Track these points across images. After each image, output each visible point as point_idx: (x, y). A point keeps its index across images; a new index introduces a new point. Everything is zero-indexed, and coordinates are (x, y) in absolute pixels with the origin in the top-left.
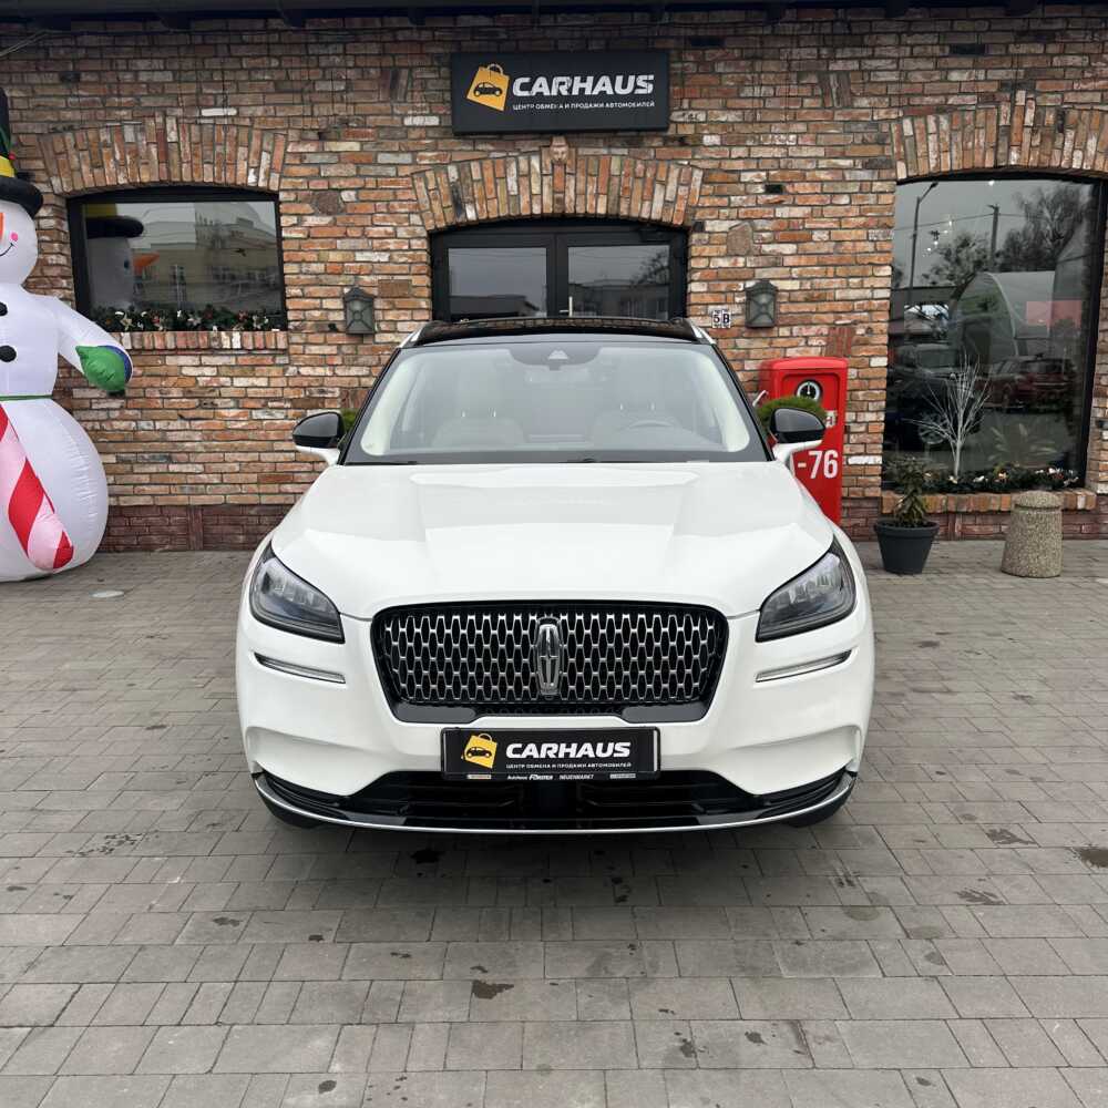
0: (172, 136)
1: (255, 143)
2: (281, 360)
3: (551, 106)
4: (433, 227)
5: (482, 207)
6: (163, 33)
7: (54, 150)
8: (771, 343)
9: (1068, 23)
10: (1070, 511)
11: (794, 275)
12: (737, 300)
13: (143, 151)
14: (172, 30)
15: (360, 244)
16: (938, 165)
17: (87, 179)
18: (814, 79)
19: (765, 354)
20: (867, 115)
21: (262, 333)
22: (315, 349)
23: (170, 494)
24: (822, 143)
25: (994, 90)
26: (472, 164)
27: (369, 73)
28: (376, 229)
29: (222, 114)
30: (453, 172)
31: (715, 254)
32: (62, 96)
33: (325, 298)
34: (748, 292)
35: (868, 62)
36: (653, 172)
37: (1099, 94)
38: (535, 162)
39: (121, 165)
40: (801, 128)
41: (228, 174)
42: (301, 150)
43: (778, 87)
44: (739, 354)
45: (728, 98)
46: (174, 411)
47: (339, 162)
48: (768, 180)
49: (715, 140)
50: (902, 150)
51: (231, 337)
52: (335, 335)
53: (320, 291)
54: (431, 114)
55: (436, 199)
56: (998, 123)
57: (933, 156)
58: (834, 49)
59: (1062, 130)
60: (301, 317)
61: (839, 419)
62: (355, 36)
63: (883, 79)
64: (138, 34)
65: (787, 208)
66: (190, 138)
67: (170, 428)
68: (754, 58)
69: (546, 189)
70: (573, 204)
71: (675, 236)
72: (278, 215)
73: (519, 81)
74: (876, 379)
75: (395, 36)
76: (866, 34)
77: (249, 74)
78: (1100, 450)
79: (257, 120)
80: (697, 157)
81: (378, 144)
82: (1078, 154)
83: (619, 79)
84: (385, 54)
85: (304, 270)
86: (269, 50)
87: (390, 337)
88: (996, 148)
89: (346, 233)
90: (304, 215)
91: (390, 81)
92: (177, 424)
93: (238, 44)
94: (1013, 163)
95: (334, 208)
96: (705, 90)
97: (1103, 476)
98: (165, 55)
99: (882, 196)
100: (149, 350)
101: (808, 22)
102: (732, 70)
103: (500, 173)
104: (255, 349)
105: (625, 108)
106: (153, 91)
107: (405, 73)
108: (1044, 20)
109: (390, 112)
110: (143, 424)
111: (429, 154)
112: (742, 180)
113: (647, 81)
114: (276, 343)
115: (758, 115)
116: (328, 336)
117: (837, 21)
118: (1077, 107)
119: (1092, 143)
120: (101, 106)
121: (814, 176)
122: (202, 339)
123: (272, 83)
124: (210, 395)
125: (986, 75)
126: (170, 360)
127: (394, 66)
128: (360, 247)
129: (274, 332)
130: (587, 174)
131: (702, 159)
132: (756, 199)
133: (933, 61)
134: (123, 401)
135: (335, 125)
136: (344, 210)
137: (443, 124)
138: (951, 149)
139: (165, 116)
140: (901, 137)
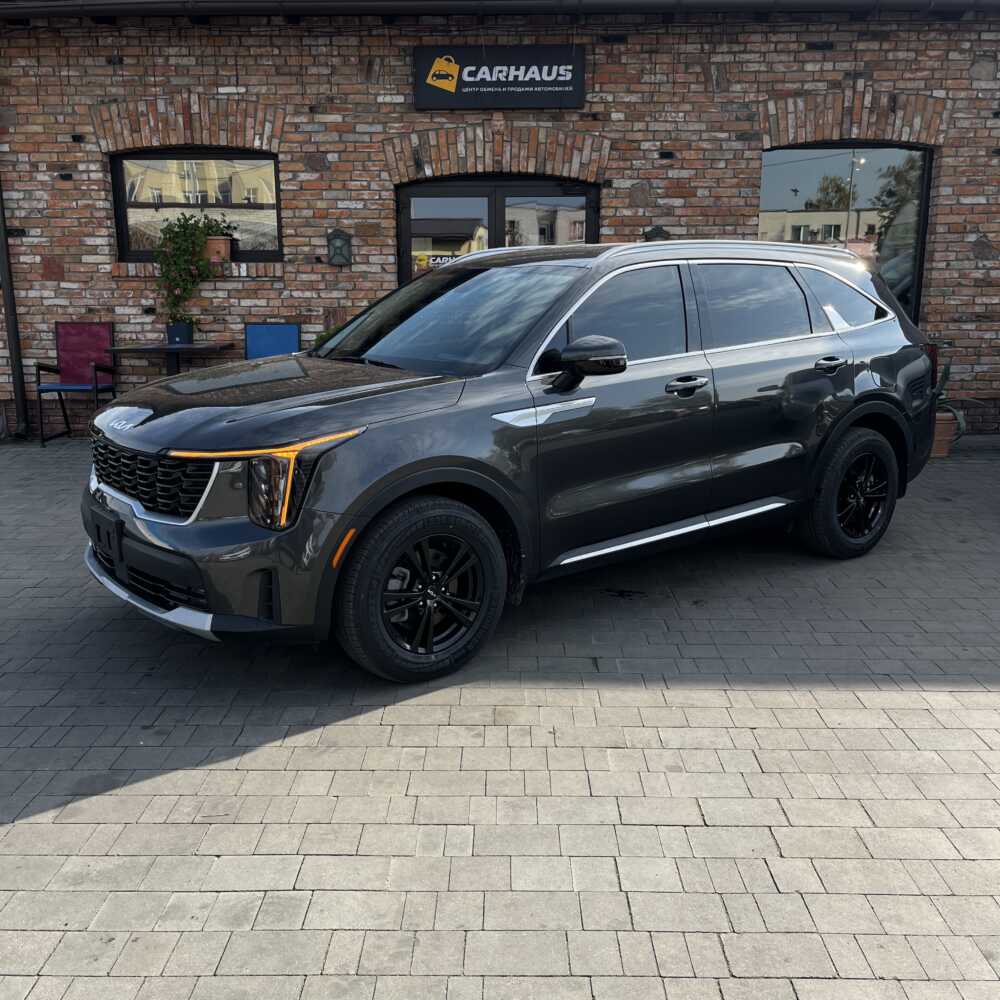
0: (195, 108)
1: (260, 115)
2: (277, 285)
3: (492, 89)
4: (397, 182)
5: (436, 164)
6: (189, 27)
7: (102, 119)
9: (898, 25)
11: (682, 223)
13: (172, 119)
14: (196, 26)
15: (341, 194)
16: (795, 138)
17: (128, 141)
18: (698, 69)
20: (740, 97)
21: (261, 265)
22: (304, 277)
24: (704, 119)
25: (840, 78)
26: (430, 133)
27: (349, 60)
28: (353, 183)
29: (235, 91)
30: (415, 139)
31: (620, 205)
32: (108, 76)
33: (310, 237)
34: (646, 235)
35: (738, 55)
36: (572, 141)
37: (924, 82)
38: (479, 132)
39: (154, 131)
40: (688, 107)
41: (239, 139)
42: (297, 120)
43: (670, 75)
45: (631, 84)
47: (326, 130)
48: (661, 148)
49: (621, 116)
50: (767, 124)
51: (239, 267)
52: (320, 266)
53: (309, 231)
54: (398, 94)
55: (401, 160)
56: (843, 108)
57: (791, 131)
58: (714, 44)
59: (894, 111)
60: (294, 251)
62: (339, 31)
63: (752, 69)
65: (677, 171)
66: (209, 110)
68: (651, 52)
69: (487, 153)
70: (508, 164)
71: (589, 190)
72: (277, 172)
73: (467, 70)
75: (370, 32)
76: (737, 34)
77: (256, 60)
79: (261, 96)
80: (606, 129)
81: (356, 117)
82: (907, 129)
83: (545, 68)
84: (362, 46)
85: (297, 215)
86: (272, 40)
87: (364, 268)
88: (841, 124)
89: (330, 186)
90: (298, 171)
91: (367, 67)
92: (196, 336)
93: (248, 36)
94: (853, 137)
95: (321, 166)
96: (613, 77)
98: (190, 44)
99: (753, 162)
103: (450, 142)
104: (258, 277)
105: (549, 91)
106: (180, 73)
107: (378, 60)
108: (881, 23)
109: (366, 91)
111: (396, 125)
112: (642, 148)
113: (570, 71)
114: (274, 272)
115: (655, 99)
116: (315, 266)
118: (905, 92)
119: (917, 121)
120: (139, 84)
121: (698, 145)
123: (273, 69)
124: (224, 312)
125: (834, 66)
127: (370, 55)
128: (341, 197)
129: (272, 264)
130: (520, 142)
131: (609, 132)
132: (653, 163)
133: (793, 55)
134: (154, 317)
135: (323, 101)
136: (329, 168)
137: (408, 101)
138: (806, 125)
139: (190, 92)
140: (767, 117)
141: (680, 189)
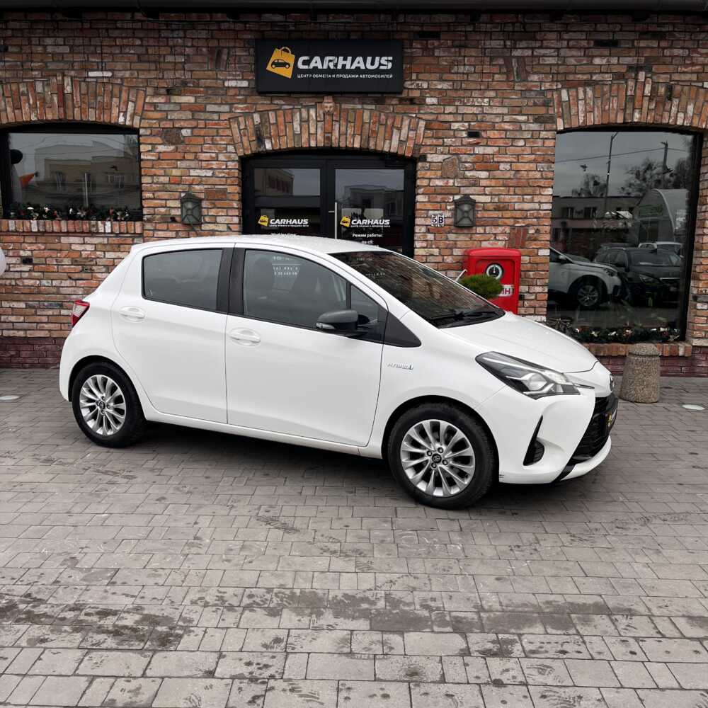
0: (68, 89)
1: (124, 95)
2: (137, 241)
3: (323, 76)
4: (242, 154)
5: (276, 141)
6: (65, 21)
8: (471, 238)
9: (674, 27)
10: (674, 357)
11: (487, 193)
12: (449, 208)
13: (48, 99)
14: (68, 19)
15: (193, 164)
16: (584, 121)
17: (10, 116)
18: (501, 62)
19: (467, 245)
20: (536, 86)
21: (124, 223)
22: (161, 234)
23: (61, 330)
24: (506, 104)
25: (624, 71)
26: (270, 113)
27: (201, 50)
28: (203, 154)
29: (101, 75)
30: (257, 118)
31: (433, 177)
33: (168, 200)
34: (455, 202)
35: (537, 50)
36: (392, 121)
37: (695, 75)
38: (312, 112)
39: (33, 108)
40: (492, 94)
41: (105, 116)
42: (155, 101)
43: (477, 67)
44: (449, 244)
45: (443, 73)
46: (65, 274)
47: (181, 109)
48: (469, 128)
49: (434, 101)
50: (560, 110)
51: (105, 225)
52: (174, 225)
53: (165, 195)
54: (243, 79)
55: (245, 135)
56: (626, 93)
57: (581, 115)
58: (515, 41)
59: (670, 98)
60: (152, 212)
61: (516, 290)
62: (193, 25)
63: (548, 62)
64: (46, 21)
65: (482, 148)
66: (80, 91)
67: (62, 285)
68: (460, 47)
69: (319, 131)
70: (337, 141)
71: (408, 163)
72: (139, 144)
73: (301, 59)
74: (542, 263)
75: (219, 26)
76: (538, 32)
77: (121, 49)
78: (695, 316)
79: (125, 80)
80: (421, 112)
81: (207, 98)
82: (681, 115)
83: (369, 59)
84: (212, 38)
85: (155, 181)
86: (134, 33)
87: (212, 227)
88: (625, 110)
89: (184, 157)
90: (156, 144)
91: (216, 57)
92: (67, 283)
93: (114, 29)
94: (636, 120)
95: (176, 140)
96: (428, 67)
97: (697, 334)
98: (66, 35)
99: (546, 140)
100: (50, 233)
101: (498, 23)
102: (446, 54)
103: (287, 121)
104: (121, 233)
105: (372, 78)
106: (55, 59)
107: (225, 51)
108: (659, 25)
109: (215, 77)
110: (44, 282)
111: (241, 106)
112: (452, 128)
113: (390, 61)
114: (135, 229)
115: (463, 85)
116: (169, 225)
117: (517, 23)
118: (680, 83)
119: (690, 108)
120: (21, 68)
121: (501, 127)
122: (86, 226)
123: (136, 56)
124: (90, 263)
125: (619, 58)
126: (64, 240)
127: (219, 47)
128: (193, 167)
129: (133, 223)
130: (348, 121)
131: (425, 113)
132: (462, 141)
133: (582, 50)
134: (31, 266)
135: (178, 85)
136: (183, 142)
137: (251, 86)
138: (594, 110)
139: (64, 76)
140: (560, 102)
141: (486, 164)
